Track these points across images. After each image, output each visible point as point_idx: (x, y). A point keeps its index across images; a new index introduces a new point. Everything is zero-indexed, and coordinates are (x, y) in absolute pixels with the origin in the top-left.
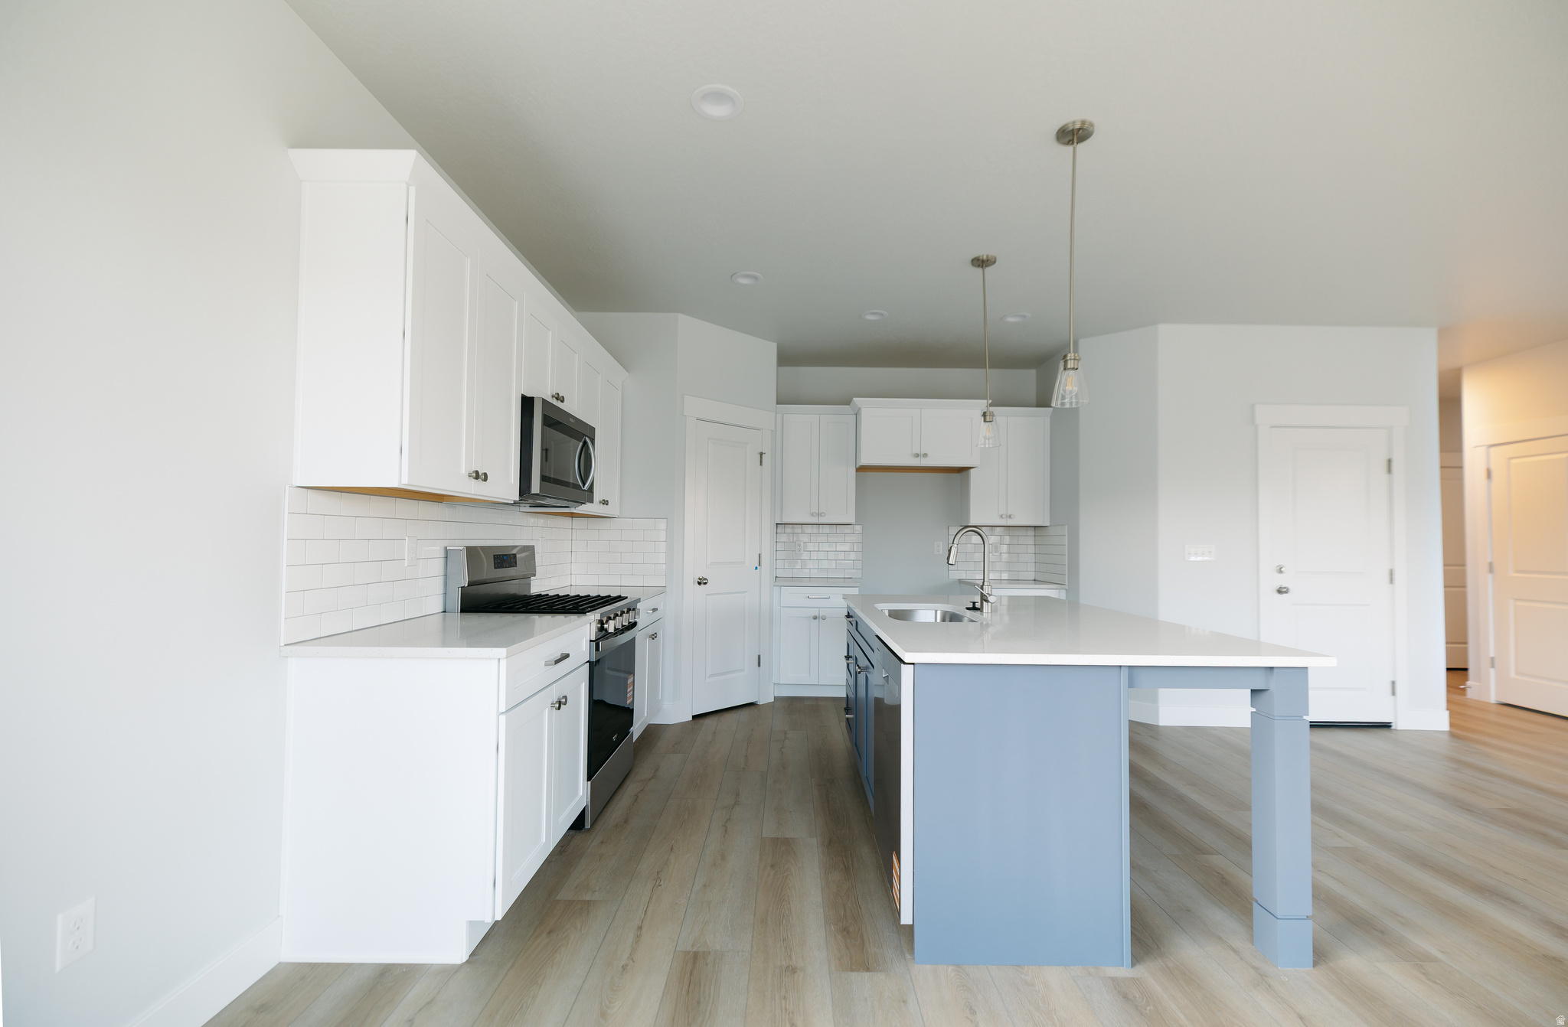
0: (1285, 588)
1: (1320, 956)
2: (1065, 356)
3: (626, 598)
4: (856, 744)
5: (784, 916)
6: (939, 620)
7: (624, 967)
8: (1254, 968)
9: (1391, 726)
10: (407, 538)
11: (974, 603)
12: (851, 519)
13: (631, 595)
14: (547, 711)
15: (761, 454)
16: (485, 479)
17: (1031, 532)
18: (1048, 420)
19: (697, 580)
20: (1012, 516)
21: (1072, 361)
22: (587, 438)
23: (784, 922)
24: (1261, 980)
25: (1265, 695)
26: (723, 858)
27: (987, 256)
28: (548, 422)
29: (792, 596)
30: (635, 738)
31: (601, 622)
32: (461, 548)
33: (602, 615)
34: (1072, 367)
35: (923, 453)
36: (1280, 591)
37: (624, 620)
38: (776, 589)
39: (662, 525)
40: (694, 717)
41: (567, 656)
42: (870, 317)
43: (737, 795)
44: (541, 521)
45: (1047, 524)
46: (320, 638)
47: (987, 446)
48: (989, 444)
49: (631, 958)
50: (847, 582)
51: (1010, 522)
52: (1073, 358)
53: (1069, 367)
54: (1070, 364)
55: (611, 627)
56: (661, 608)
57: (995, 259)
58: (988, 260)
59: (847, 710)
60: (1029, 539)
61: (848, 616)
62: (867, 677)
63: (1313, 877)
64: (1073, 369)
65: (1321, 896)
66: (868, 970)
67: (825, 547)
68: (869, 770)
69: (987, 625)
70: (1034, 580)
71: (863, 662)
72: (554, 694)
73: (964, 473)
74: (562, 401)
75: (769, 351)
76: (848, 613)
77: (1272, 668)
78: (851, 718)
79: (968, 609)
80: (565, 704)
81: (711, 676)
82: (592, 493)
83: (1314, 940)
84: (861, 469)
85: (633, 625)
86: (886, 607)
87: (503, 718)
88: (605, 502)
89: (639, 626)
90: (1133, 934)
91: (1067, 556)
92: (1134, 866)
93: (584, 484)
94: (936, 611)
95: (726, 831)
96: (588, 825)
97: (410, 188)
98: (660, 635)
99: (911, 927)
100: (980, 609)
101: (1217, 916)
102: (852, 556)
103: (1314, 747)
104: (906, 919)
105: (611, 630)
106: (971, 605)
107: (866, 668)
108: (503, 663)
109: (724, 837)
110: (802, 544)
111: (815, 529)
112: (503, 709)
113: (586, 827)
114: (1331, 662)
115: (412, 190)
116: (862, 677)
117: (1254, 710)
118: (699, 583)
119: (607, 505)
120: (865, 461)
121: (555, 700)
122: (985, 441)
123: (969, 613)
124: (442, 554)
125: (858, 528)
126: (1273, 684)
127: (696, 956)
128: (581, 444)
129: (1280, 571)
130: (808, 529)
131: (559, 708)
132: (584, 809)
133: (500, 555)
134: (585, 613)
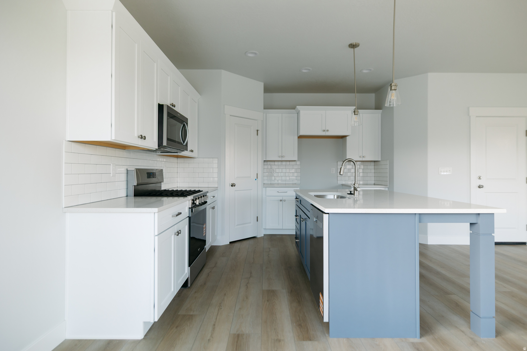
0: (482, 185)
1: (498, 333)
2: (391, 84)
3: (202, 191)
4: (300, 252)
5: (274, 320)
6: (335, 198)
7: (209, 340)
8: (472, 338)
9: (526, 244)
10: (111, 164)
11: (351, 192)
12: (296, 159)
13: (204, 190)
14: (173, 236)
15: (257, 131)
16: (145, 139)
17: (373, 164)
18: (380, 115)
19: (231, 184)
20: (365, 157)
21: (394, 86)
22: (185, 123)
23: (274, 322)
24: (474, 343)
25: (476, 225)
26: (247, 298)
27: (356, 43)
28: (169, 115)
29: (271, 191)
30: (207, 250)
31: (193, 200)
32: (134, 169)
33: (194, 197)
34: (394, 89)
35: (327, 129)
36: (479, 187)
37: (203, 200)
38: (264, 189)
39: (216, 161)
40: (230, 243)
41: (181, 213)
42: (304, 71)
43: (251, 273)
44: (164, 159)
45: (380, 160)
46: (78, 205)
47: (356, 125)
48: (356, 124)
49: (212, 336)
50: (294, 185)
51: (364, 159)
52: (394, 85)
53: (393, 89)
54: (393, 88)
55: (197, 202)
56: (216, 196)
57: (359, 44)
58: (356, 45)
59: (296, 238)
60: (372, 166)
61: (296, 198)
62: (306, 222)
63: (495, 303)
64: (394, 90)
65: (499, 311)
66: (310, 340)
67: (284, 170)
68: (307, 262)
69: (357, 200)
70: (374, 184)
71: (304, 216)
72: (176, 229)
73: (344, 139)
74: (174, 107)
75: (260, 86)
76: (296, 197)
77: (479, 214)
78: (298, 242)
79: (348, 194)
80: (180, 233)
81: (237, 225)
82: (187, 146)
83: (496, 327)
84: (300, 137)
85: (206, 202)
86: (313, 194)
87: (156, 238)
88: (192, 151)
89: (208, 203)
90: (420, 326)
91: (388, 173)
92: (421, 300)
93: (184, 143)
94: (334, 196)
95: (247, 287)
96: (189, 285)
97: (113, 13)
98: (216, 208)
99: (328, 323)
100: (354, 194)
101: (455, 318)
102: (296, 174)
103: (496, 253)
104: (326, 319)
105: (197, 204)
106: (349, 192)
107: (306, 219)
108: (156, 214)
109: (247, 289)
110: (275, 169)
111: (280, 163)
112: (156, 234)
113: (188, 286)
114: (504, 211)
115: (114, 13)
116: (303, 223)
117: (471, 232)
118: (232, 186)
119: (193, 152)
120: (302, 133)
121: (176, 232)
122: (355, 123)
123: (348, 196)
124: (126, 172)
125: (298, 163)
126: (480, 221)
127: (238, 335)
128: (182, 125)
129: (480, 178)
130: (276, 163)
131: (178, 235)
132: (188, 278)
133: (149, 173)
134: (187, 196)
